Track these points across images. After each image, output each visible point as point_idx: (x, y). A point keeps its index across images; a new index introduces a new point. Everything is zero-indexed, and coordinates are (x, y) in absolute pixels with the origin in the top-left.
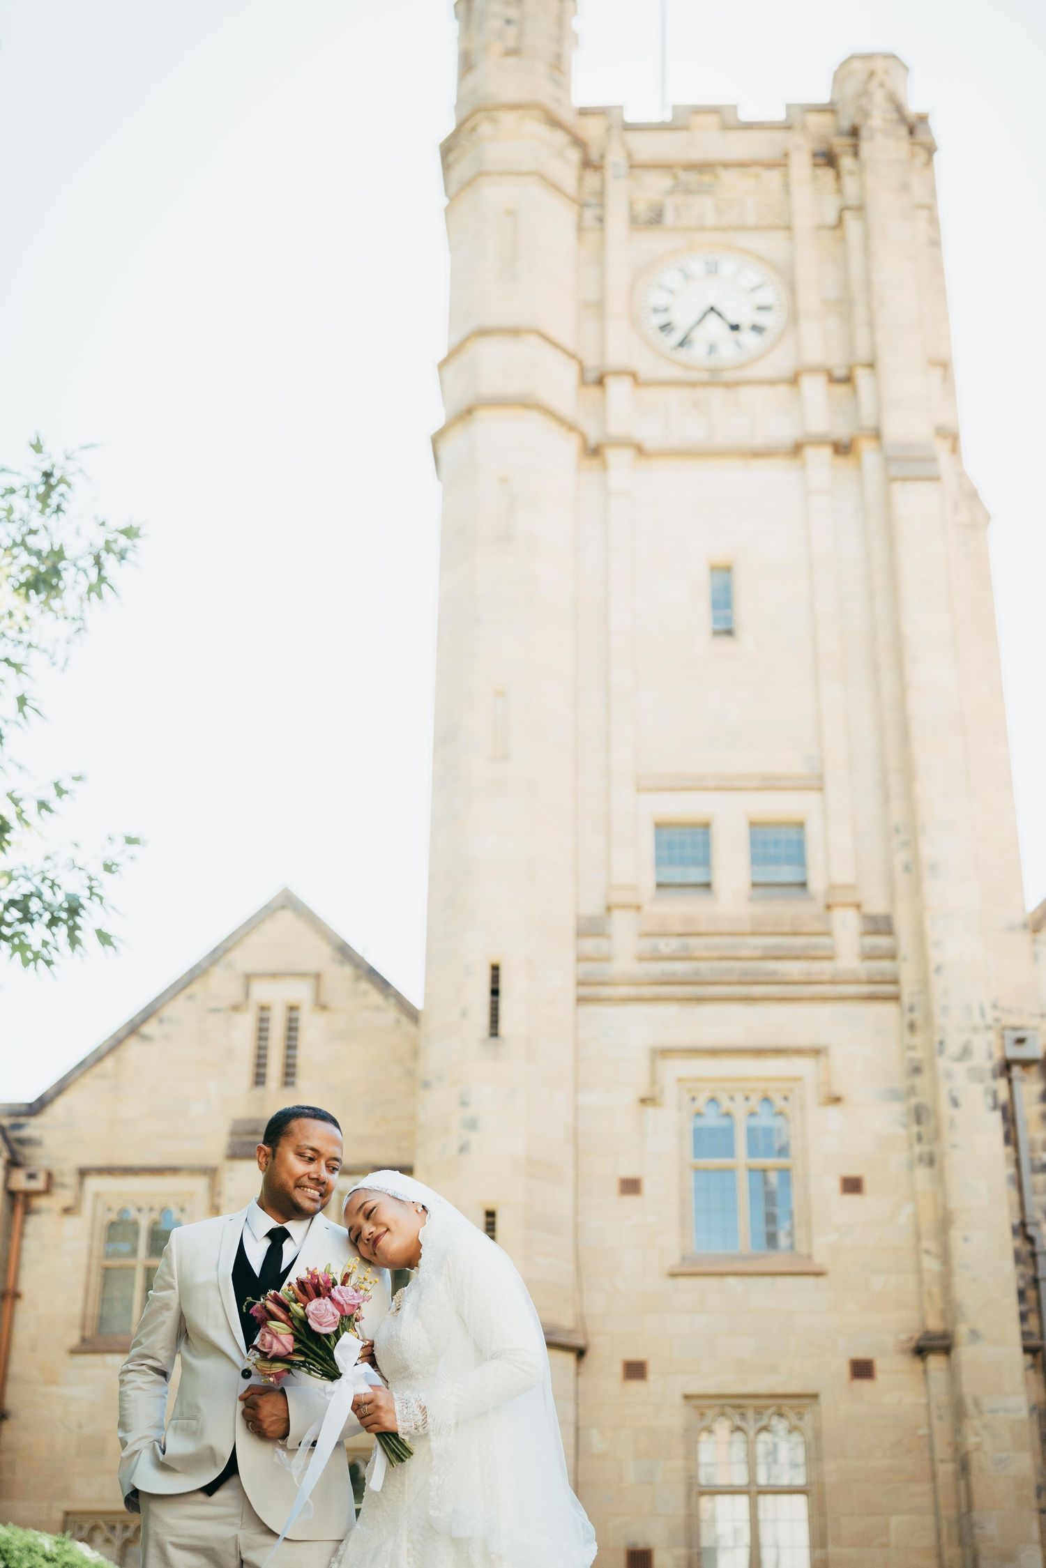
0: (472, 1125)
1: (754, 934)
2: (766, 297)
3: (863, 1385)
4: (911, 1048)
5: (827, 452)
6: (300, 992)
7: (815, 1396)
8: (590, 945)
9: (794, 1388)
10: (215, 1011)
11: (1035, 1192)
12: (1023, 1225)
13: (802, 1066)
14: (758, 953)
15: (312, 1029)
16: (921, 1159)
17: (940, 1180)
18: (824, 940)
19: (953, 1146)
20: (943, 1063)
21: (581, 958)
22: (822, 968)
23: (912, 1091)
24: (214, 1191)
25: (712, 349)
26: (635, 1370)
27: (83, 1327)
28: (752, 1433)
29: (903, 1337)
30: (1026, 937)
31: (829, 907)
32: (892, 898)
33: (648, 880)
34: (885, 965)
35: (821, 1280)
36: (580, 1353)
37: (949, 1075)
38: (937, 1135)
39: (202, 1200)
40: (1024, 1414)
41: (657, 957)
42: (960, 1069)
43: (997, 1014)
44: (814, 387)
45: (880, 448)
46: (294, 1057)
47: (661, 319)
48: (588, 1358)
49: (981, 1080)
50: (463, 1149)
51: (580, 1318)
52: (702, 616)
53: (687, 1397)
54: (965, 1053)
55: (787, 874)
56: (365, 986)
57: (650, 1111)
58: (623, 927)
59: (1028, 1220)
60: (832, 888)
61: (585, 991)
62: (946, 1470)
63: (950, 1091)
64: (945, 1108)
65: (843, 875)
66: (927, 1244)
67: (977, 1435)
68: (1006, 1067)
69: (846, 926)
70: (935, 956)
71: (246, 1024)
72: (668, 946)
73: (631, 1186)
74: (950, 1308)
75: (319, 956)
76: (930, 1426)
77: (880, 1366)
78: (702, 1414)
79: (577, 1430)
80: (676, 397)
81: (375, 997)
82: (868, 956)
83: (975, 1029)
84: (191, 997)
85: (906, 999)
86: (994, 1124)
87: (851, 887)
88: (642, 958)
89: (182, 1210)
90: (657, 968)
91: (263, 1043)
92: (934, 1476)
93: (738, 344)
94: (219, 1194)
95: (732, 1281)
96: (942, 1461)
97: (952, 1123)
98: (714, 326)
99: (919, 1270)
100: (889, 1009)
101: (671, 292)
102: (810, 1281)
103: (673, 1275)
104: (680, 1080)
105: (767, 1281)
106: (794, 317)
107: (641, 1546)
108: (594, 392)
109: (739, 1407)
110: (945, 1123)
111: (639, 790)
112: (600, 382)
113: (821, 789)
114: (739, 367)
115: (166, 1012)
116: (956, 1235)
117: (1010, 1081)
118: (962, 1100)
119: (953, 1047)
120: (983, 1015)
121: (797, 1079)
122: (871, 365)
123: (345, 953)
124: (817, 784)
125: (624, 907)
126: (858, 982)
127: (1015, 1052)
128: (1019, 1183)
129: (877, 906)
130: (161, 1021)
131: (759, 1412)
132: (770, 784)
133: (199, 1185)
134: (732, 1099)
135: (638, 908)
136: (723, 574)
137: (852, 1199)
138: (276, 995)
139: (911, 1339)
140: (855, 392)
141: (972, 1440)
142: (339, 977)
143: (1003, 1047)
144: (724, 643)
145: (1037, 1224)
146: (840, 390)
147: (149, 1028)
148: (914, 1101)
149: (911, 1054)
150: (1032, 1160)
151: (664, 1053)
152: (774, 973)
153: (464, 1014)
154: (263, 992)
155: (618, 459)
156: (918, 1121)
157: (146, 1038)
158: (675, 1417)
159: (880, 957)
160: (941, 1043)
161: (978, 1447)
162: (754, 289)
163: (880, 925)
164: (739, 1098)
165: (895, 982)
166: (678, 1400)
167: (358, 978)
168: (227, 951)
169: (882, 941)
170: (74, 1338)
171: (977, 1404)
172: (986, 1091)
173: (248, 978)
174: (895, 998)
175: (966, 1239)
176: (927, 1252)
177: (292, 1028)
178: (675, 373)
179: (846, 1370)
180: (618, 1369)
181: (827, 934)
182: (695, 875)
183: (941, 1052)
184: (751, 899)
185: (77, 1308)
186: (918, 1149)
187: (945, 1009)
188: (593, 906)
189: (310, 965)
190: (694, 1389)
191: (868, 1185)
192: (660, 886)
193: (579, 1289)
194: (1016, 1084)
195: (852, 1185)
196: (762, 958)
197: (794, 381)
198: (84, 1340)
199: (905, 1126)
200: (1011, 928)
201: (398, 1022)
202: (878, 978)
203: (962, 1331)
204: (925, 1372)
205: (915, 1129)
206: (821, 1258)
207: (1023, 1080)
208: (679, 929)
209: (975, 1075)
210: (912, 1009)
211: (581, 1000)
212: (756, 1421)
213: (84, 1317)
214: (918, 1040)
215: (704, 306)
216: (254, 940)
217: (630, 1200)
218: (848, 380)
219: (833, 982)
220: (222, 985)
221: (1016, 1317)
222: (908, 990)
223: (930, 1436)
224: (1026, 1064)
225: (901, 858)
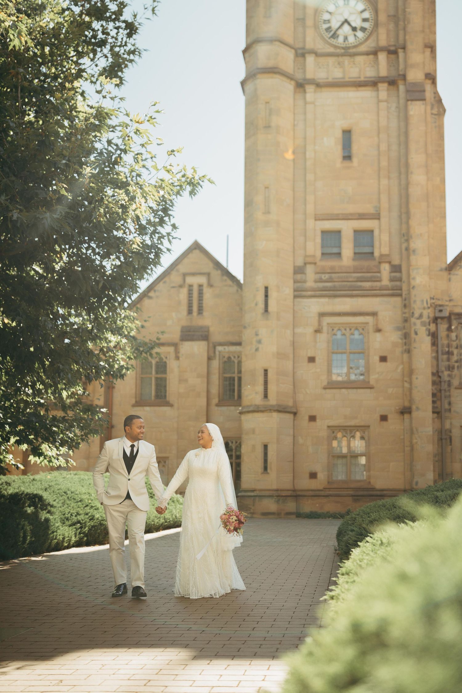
0: (259, 342)
1: (354, 273)
2: (366, 15)
3: (384, 423)
4: (405, 313)
5: (386, 85)
6: (203, 280)
7: (369, 426)
8: (299, 277)
9: (362, 424)
10: (173, 287)
11: (442, 361)
12: (438, 372)
13: (369, 319)
14: (355, 280)
15: (208, 293)
16: (405, 351)
17: (410, 358)
18: (378, 275)
19: (415, 348)
20: (413, 320)
21: (295, 282)
22: (378, 284)
23: (404, 328)
24: (177, 352)
25: (346, 38)
26: (312, 418)
27: (136, 398)
28: (349, 437)
29: (397, 408)
30: (445, 274)
31: (380, 263)
32: (401, 259)
33: (319, 253)
34: (398, 283)
35: (372, 390)
36: (295, 414)
37: (415, 324)
38: (410, 344)
39: (173, 355)
40: (431, 433)
41: (321, 281)
42: (418, 322)
43: (433, 301)
44: (382, 57)
45: (405, 84)
46: (202, 303)
47: (325, 26)
48: (298, 415)
49: (425, 326)
50: (257, 350)
51: (295, 402)
52: (338, 151)
53: (328, 427)
54: (421, 316)
55: (367, 250)
56: (225, 278)
57: (318, 335)
58: (310, 270)
59: (439, 371)
60: (382, 256)
61: (296, 293)
62: (407, 449)
63: (415, 329)
64: (413, 335)
65: (385, 250)
66: (406, 379)
67: (416, 439)
68: (435, 320)
69: (385, 268)
70: (413, 283)
71: (185, 291)
72: (325, 277)
73: (312, 360)
74: (411, 401)
75: (208, 267)
76: (404, 435)
77: (390, 417)
78: (333, 432)
79: (294, 437)
80: (331, 60)
81: (229, 282)
82: (391, 280)
83: (424, 308)
84: (165, 282)
85: (404, 296)
86: (428, 340)
87: (388, 255)
88: (316, 282)
89: (166, 358)
90: (321, 285)
91: (191, 299)
92: (404, 451)
93: (355, 35)
94: (179, 352)
95: (343, 390)
96: (407, 446)
97: (415, 340)
98: (346, 28)
99: (403, 387)
100: (398, 299)
101: (330, 13)
102: (368, 390)
103: (325, 388)
104: (328, 324)
105: (355, 390)
106: (376, 25)
107: (314, 471)
108: (300, 59)
109: (345, 429)
110: (413, 340)
111: (316, 220)
112: (303, 55)
113: (379, 219)
114: (355, 47)
115: (156, 288)
116: (414, 377)
117: (437, 324)
118: (418, 333)
119: (417, 315)
120: (427, 303)
121: (367, 323)
122: (404, 48)
123: (217, 265)
124: (377, 217)
125: (310, 263)
126: (389, 290)
127: (438, 315)
128: (437, 358)
129: (396, 262)
130: (155, 291)
131: (351, 431)
132: (362, 217)
133: (171, 349)
134: (345, 330)
135: (315, 264)
136: (347, 134)
137: (383, 364)
138: (194, 281)
139: (400, 409)
140: (398, 57)
141: (415, 441)
142: (216, 274)
143: (435, 313)
144: (347, 163)
145: (442, 372)
146: (393, 56)
147: (151, 294)
148: (404, 331)
149: (404, 315)
150: (442, 351)
151: (322, 315)
152: (361, 286)
153: (256, 305)
154: (190, 280)
155: (310, 89)
156: (405, 338)
157: (150, 298)
158: (324, 433)
159: (396, 281)
160: (413, 313)
161: (416, 443)
162: (362, 12)
163: (396, 269)
164: (348, 329)
165: (401, 289)
166: (326, 428)
167: (223, 275)
168: (177, 265)
169: (397, 275)
170: (133, 401)
171: (417, 430)
172: (426, 330)
173: (185, 275)
174: (400, 295)
175: (417, 378)
176: (406, 381)
177: (201, 293)
178: (332, 50)
179: (379, 418)
180: (307, 418)
181: (379, 272)
182: (335, 250)
183: (412, 316)
184: (354, 260)
185: (134, 391)
186: (405, 347)
187: (415, 301)
188: (300, 262)
189: (206, 270)
190: (332, 423)
191: (389, 359)
192: (323, 254)
193: (295, 393)
194: (439, 325)
195: (383, 359)
196: (357, 281)
197: (375, 53)
198: (136, 402)
199: (402, 339)
200: (441, 270)
201: (237, 291)
202: (395, 288)
203: (414, 407)
204: (404, 419)
205: (404, 341)
206: (372, 382)
207: (441, 323)
208: (329, 271)
209: (423, 324)
210: (405, 300)
211: (295, 297)
212: (350, 434)
213: (136, 394)
214: (406, 311)
215: (343, 20)
216: (186, 261)
217: (311, 364)
218: (395, 53)
219: (380, 290)
220: (175, 278)
221: (431, 402)
222: (404, 293)
223: (404, 439)
224: (442, 318)
225: (404, 246)
